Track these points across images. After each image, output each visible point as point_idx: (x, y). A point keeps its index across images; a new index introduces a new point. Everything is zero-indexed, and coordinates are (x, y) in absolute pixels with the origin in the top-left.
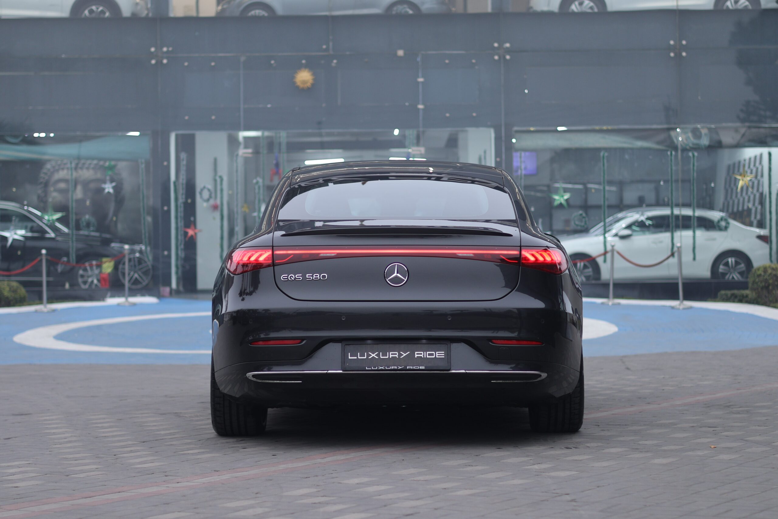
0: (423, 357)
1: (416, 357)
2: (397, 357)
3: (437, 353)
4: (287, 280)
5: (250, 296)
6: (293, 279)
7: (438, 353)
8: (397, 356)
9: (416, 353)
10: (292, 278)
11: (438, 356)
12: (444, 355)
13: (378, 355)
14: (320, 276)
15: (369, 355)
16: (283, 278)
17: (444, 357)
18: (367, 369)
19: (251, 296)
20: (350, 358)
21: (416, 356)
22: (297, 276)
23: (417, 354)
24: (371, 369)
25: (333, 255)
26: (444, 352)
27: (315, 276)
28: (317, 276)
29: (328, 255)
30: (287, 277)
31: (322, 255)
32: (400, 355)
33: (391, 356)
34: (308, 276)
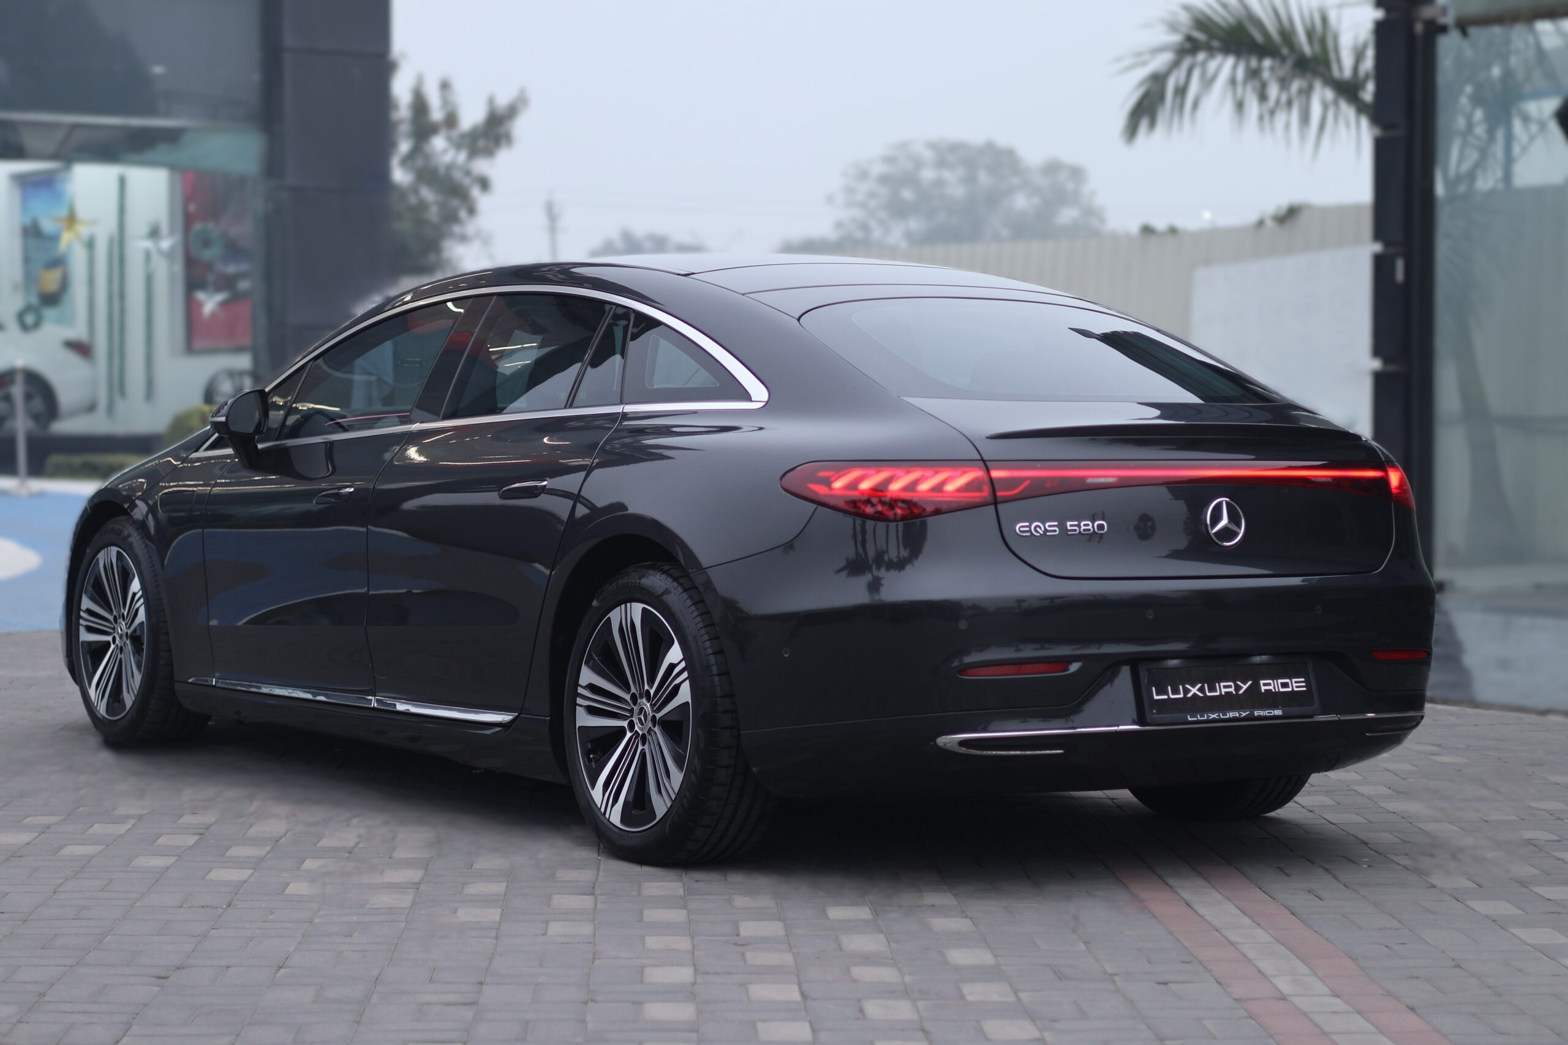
0: (1273, 690)
1: (1263, 691)
2: (1234, 693)
3: (1294, 680)
4: (1028, 534)
5: (899, 571)
6: (1042, 533)
7: (1296, 682)
8: (1232, 690)
9: (1262, 682)
10: (1038, 529)
11: (1297, 687)
12: (1304, 684)
13: (1201, 690)
14: (1093, 527)
15: (1186, 691)
16: (1021, 529)
17: (1305, 689)
18: (1190, 719)
19: (902, 572)
20: (1156, 697)
21: (1263, 688)
22: (1050, 526)
23: (1265, 685)
24: (1196, 719)
25: (1110, 480)
26: (1303, 680)
27: (1085, 525)
28: (1088, 525)
29: (1102, 480)
30: (1027, 529)
31: (1089, 481)
32: (1238, 688)
33: (1224, 691)
34: (1071, 526)
